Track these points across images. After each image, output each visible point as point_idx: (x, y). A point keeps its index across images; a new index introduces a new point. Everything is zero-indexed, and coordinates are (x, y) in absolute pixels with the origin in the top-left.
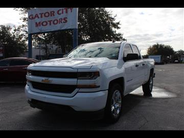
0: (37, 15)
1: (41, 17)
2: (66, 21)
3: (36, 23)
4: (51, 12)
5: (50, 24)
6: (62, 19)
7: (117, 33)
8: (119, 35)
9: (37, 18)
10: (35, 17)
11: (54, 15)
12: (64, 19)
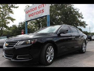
1: (31, 11)
3: (29, 15)
6: (41, 11)
8: (84, 22)
9: (29, 12)
10: (28, 12)
11: (36, 9)
12: (42, 10)
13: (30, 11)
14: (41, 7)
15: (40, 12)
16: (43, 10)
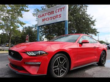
0: (43, 14)
2: (60, 16)
3: (43, 19)
4: (52, 12)
5: (51, 19)
7: (93, 28)
9: (43, 16)
11: (53, 14)
12: (59, 15)
13: (45, 15)
14: (59, 11)
15: (56, 17)
16: (61, 14)
